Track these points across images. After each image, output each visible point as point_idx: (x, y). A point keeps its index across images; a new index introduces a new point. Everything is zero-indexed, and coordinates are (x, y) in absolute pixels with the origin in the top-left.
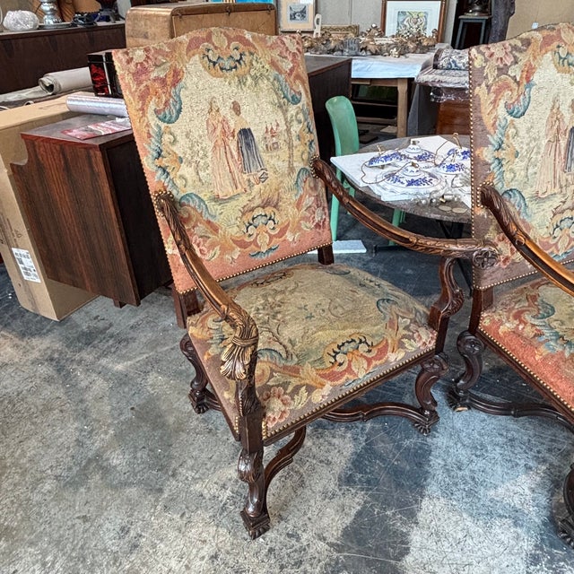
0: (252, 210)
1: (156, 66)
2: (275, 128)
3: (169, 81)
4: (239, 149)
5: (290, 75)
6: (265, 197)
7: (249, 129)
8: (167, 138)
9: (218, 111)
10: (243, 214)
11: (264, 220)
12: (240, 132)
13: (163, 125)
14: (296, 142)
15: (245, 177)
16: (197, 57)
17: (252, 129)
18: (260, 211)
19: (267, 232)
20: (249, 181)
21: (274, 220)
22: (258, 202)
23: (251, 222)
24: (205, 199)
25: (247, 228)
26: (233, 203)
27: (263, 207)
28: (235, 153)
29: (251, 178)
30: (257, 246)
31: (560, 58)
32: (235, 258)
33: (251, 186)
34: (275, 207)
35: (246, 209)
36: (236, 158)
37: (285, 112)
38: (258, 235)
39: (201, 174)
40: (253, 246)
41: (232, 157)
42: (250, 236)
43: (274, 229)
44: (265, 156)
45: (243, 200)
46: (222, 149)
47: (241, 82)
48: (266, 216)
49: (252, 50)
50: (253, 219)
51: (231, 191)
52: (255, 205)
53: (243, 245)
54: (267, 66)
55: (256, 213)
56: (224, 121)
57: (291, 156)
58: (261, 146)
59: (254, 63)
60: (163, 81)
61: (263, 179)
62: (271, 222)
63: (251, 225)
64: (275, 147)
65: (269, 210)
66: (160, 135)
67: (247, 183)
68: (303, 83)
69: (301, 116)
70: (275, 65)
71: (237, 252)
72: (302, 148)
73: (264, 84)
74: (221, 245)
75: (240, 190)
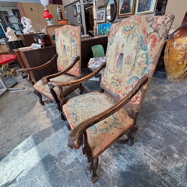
0: (64, 61)
5: (73, 36)
6: (66, 60)
9: (62, 41)
12: (64, 46)
14: (73, 51)
16: (61, 31)
31: (125, 28)
34: (67, 62)
37: (71, 44)
38: (65, 66)
40: (64, 68)
44: (67, 52)
45: (63, 59)
47: (65, 36)
49: (69, 30)
50: (64, 63)
56: (62, 43)
57: (71, 53)
59: (68, 32)
61: (66, 56)
64: (69, 50)
68: (76, 38)
69: (74, 45)
70: (71, 33)
71: (62, 68)
72: (74, 52)
73: (68, 37)
74: (61, 65)
75: (63, 56)
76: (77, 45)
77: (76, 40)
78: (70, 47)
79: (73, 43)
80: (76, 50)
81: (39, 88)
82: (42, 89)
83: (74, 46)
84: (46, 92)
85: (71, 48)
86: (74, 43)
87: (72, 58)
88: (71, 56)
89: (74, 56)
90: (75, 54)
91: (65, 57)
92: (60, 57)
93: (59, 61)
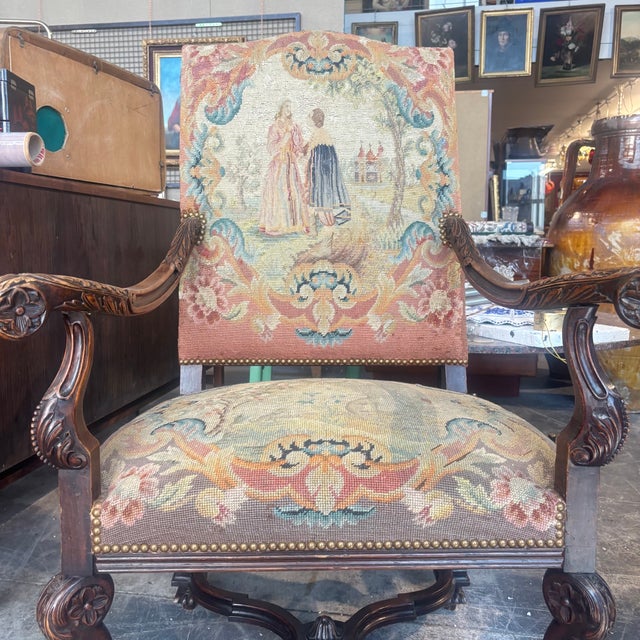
0: (313, 261)
1: (223, 60)
2: (375, 153)
3: (234, 76)
5: (416, 89)
6: (339, 246)
7: (332, 148)
8: (212, 142)
9: (289, 117)
10: (297, 263)
11: (330, 281)
12: (316, 149)
13: (210, 125)
14: (411, 180)
15: (312, 211)
16: (279, 56)
17: (337, 148)
18: (328, 267)
19: (332, 302)
20: (317, 217)
21: (347, 286)
22: (325, 250)
23: (308, 278)
24: (244, 229)
25: (299, 286)
26: (285, 243)
27: (333, 261)
28: (302, 175)
29: (321, 214)
30: (311, 319)
32: (272, 328)
34: (354, 266)
35: (303, 257)
36: (303, 181)
37: (398, 134)
38: (315, 302)
39: (247, 194)
40: (303, 318)
41: (297, 178)
42: (302, 299)
43: (345, 299)
44: (351, 189)
45: (302, 244)
46: (284, 166)
47: (334, 87)
48: (334, 275)
49: (362, 54)
50: (312, 275)
52: (319, 255)
54: (380, 74)
55: (318, 267)
56: (297, 130)
58: (347, 173)
59: (360, 68)
60: (226, 77)
61: (340, 219)
62: (342, 287)
63: (306, 282)
64: (372, 179)
65: (342, 269)
66: (204, 137)
67: (312, 220)
68: (441, 103)
69: (428, 146)
70: (392, 72)
71: (275, 320)
72: (420, 192)
73: (369, 95)
74: (252, 301)
75: (299, 227)
76: (446, 146)
77: (438, 116)
78: (390, 153)
79: (412, 134)
80: (438, 178)
82: (357, 473)
83: (423, 153)
85: (400, 161)
86: (428, 130)
87: (403, 228)
88: (395, 217)
89: (418, 217)
90: (428, 206)
91: (327, 230)
92: (261, 233)
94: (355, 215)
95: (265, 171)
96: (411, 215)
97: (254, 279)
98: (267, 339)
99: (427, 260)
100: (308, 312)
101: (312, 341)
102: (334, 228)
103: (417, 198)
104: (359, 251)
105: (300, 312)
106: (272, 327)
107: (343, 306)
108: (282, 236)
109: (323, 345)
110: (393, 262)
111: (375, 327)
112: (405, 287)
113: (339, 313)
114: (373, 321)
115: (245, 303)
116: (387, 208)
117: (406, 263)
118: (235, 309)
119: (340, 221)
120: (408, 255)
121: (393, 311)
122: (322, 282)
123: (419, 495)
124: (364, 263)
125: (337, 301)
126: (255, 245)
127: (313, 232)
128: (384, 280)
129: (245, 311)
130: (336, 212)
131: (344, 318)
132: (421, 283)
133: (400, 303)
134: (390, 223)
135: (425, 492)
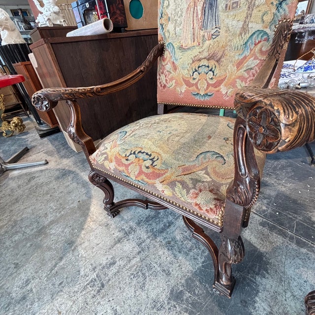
0: (200, 60)
4: (204, 9)
6: (212, 51)
8: (166, 3)
10: (193, 62)
11: (206, 70)
15: (202, 33)
18: (205, 62)
19: (206, 80)
20: (204, 36)
21: (213, 72)
22: (205, 54)
23: (197, 69)
24: (175, 47)
25: (193, 73)
26: (189, 52)
27: (208, 60)
28: (200, 13)
29: (206, 34)
30: (197, 88)
33: (204, 41)
34: (217, 61)
35: (196, 58)
36: (200, 16)
38: (199, 80)
39: (177, 29)
40: (194, 88)
41: (197, 15)
42: (194, 79)
43: (212, 79)
44: (222, 15)
45: (196, 51)
46: (192, 9)
48: (208, 67)
50: (199, 67)
51: (189, 43)
52: (203, 57)
53: (188, 84)
55: (202, 63)
57: (248, 16)
58: (221, 6)
62: (211, 72)
63: (196, 71)
64: (235, 6)
65: (212, 63)
66: (163, 2)
67: (202, 38)
71: (184, 88)
72: (264, 9)
74: (176, 80)
75: (196, 43)
81: (127, 166)
82: (144, 169)
84: (172, 184)
87: (248, 36)
88: (244, 29)
89: (259, 27)
90: (268, 18)
91: (207, 43)
92: (181, 48)
93: (168, 67)
94: (222, 32)
95: (184, 14)
96: (255, 26)
97: (177, 70)
98: (182, 96)
99: (258, 55)
100: (196, 84)
101: (197, 98)
102: (211, 42)
103: (261, 14)
104: (221, 53)
105: (193, 85)
106: (183, 92)
107: (211, 82)
108: (189, 49)
109: (202, 99)
110: (237, 58)
111: (224, 93)
112: (242, 72)
113: (209, 85)
114: (223, 89)
115: (174, 81)
116: (241, 24)
117: (245, 57)
118: (171, 83)
119: (214, 37)
120: (247, 53)
121: (233, 84)
122: (203, 70)
123: (161, 185)
124: (222, 59)
125: (208, 79)
126: (179, 54)
127: (201, 45)
128: (231, 68)
129: (174, 84)
130: (213, 32)
131: (210, 88)
132: (251, 69)
133: (237, 80)
134: (241, 34)
135: (163, 185)
